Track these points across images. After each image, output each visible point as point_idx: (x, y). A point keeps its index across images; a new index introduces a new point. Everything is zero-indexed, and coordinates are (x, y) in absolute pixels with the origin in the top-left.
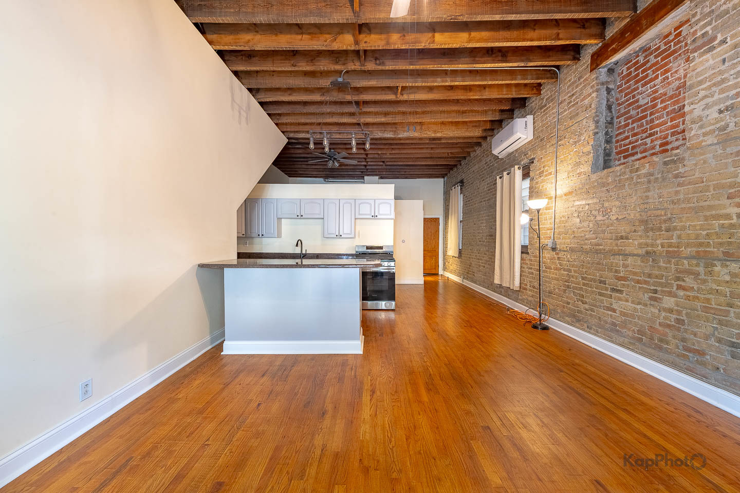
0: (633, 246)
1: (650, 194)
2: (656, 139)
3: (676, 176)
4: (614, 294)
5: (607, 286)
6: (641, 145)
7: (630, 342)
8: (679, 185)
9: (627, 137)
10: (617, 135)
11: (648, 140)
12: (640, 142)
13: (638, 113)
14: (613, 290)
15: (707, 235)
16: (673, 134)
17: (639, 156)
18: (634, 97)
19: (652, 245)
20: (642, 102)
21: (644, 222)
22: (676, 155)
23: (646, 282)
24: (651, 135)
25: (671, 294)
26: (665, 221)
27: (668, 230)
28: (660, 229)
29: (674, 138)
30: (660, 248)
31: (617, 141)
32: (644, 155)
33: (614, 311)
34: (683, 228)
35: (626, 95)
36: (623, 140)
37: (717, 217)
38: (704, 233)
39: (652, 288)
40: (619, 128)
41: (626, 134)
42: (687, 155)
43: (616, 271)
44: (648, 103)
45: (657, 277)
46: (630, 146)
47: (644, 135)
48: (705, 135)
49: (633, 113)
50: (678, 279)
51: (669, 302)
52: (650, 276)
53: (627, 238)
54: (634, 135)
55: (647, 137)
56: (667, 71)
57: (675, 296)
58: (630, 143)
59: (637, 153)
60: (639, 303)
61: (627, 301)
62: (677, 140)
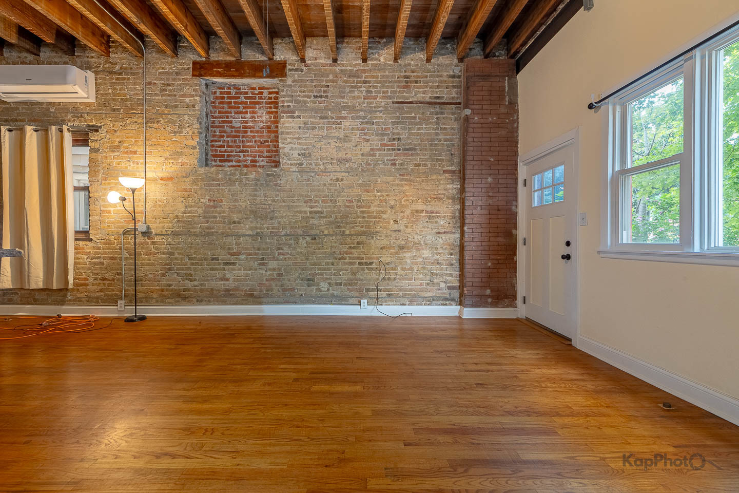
0: (246, 228)
1: (258, 193)
2: (248, 156)
3: (276, 185)
4: (227, 267)
5: (220, 261)
6: (234, 156)
7: (243, 300)
8: (278, 191)
9: (223, 146)
10: (212, 141)
11: (242, 154)
12: (234, 153)
13: (232, 131)
14: (227, 264)
15: (295, 222)
16: (260, 156)
17: (234, 163)
18: (227, 117)
19: (261, 228)
20: (234, 124)
21: (252, 212)
22: (275, 171)
23: (256, 254)
24: (243, 151)
25: (274, 259)
26: (269, 212)
27: (271, 218)
28: (266, 218)
29: (261, 159)
30: (266, 229)
31: (212, 146)
32: (238, 164)
33: (227, 280)
34: (282, 217)
35: (220, 113)
36: (219, 147)
37: (300, 212)
38: (294, 221)
39: (261, 257)
40: (214, 136)
41: (221, 143)
42: (281, 173)
43: (229, 249)
44: (240, 128)
45: (264, 249)
46: (226, 154)
47: (238, 150)
48: (291, 164)
49: (226, 129)
50: (279, 249)
51: (273, 264)
52: (259, 249)
53: (239, 223)
54: (229, 146)
55: (239, 152)
56: (254, 113)
57: (277, 259)
58: (225, 151)
59: (232, 161)
60: (250, 269)
61: (240, 270)
62: (262, 161)
